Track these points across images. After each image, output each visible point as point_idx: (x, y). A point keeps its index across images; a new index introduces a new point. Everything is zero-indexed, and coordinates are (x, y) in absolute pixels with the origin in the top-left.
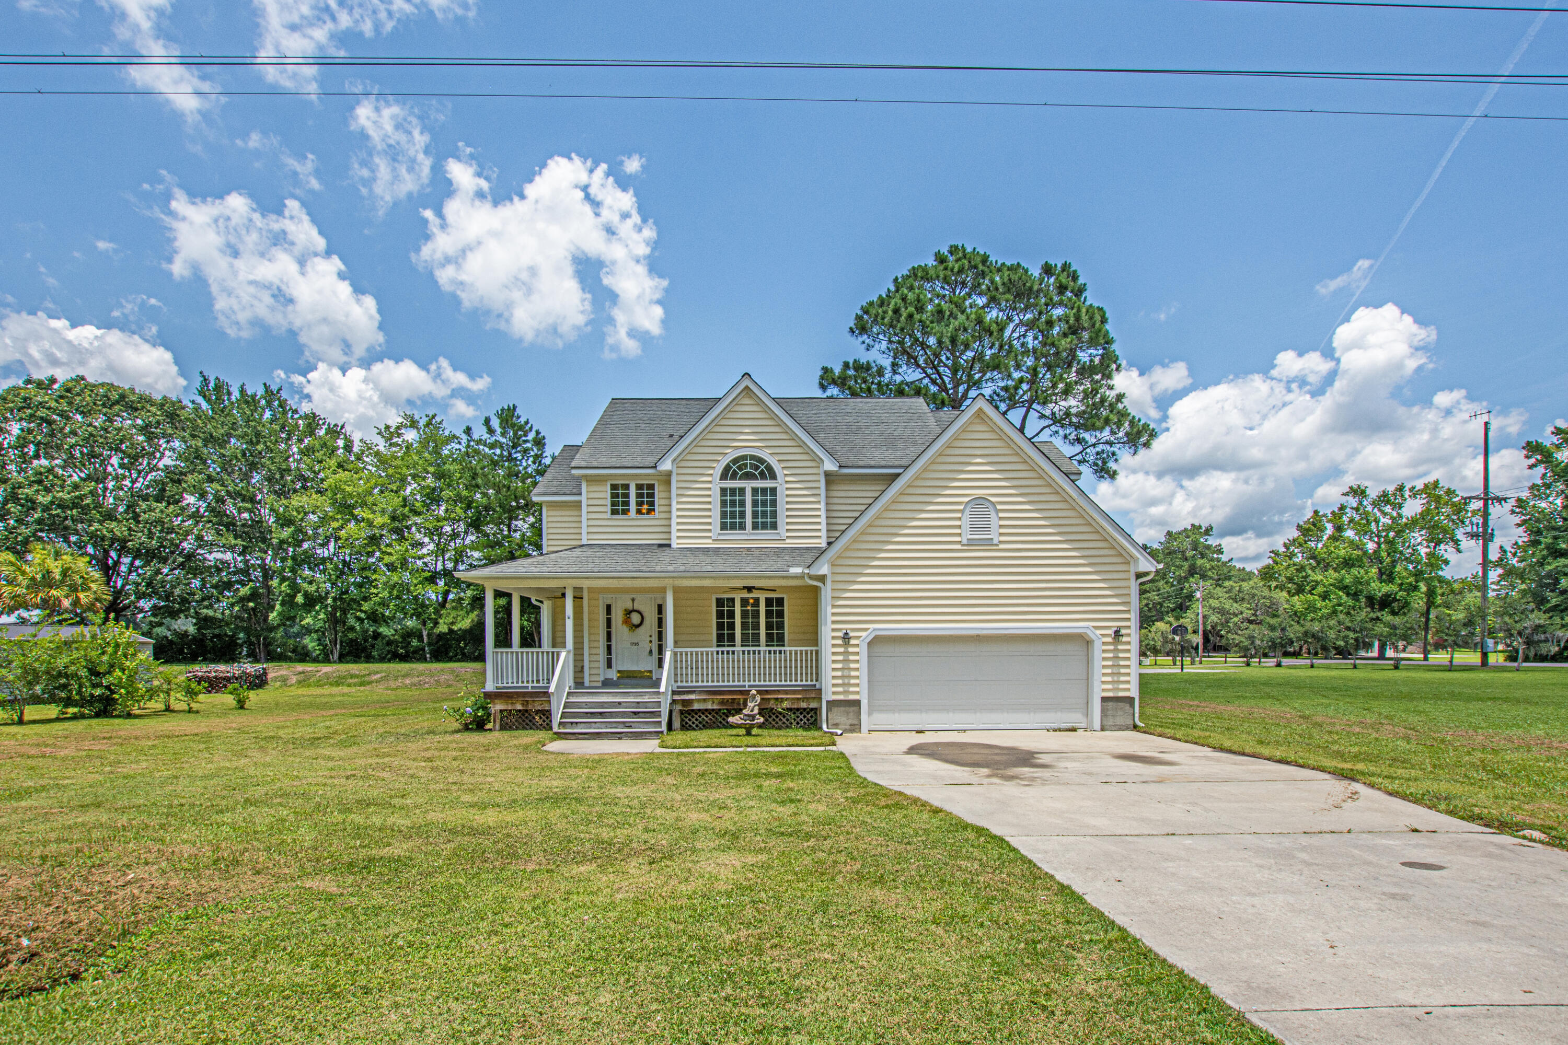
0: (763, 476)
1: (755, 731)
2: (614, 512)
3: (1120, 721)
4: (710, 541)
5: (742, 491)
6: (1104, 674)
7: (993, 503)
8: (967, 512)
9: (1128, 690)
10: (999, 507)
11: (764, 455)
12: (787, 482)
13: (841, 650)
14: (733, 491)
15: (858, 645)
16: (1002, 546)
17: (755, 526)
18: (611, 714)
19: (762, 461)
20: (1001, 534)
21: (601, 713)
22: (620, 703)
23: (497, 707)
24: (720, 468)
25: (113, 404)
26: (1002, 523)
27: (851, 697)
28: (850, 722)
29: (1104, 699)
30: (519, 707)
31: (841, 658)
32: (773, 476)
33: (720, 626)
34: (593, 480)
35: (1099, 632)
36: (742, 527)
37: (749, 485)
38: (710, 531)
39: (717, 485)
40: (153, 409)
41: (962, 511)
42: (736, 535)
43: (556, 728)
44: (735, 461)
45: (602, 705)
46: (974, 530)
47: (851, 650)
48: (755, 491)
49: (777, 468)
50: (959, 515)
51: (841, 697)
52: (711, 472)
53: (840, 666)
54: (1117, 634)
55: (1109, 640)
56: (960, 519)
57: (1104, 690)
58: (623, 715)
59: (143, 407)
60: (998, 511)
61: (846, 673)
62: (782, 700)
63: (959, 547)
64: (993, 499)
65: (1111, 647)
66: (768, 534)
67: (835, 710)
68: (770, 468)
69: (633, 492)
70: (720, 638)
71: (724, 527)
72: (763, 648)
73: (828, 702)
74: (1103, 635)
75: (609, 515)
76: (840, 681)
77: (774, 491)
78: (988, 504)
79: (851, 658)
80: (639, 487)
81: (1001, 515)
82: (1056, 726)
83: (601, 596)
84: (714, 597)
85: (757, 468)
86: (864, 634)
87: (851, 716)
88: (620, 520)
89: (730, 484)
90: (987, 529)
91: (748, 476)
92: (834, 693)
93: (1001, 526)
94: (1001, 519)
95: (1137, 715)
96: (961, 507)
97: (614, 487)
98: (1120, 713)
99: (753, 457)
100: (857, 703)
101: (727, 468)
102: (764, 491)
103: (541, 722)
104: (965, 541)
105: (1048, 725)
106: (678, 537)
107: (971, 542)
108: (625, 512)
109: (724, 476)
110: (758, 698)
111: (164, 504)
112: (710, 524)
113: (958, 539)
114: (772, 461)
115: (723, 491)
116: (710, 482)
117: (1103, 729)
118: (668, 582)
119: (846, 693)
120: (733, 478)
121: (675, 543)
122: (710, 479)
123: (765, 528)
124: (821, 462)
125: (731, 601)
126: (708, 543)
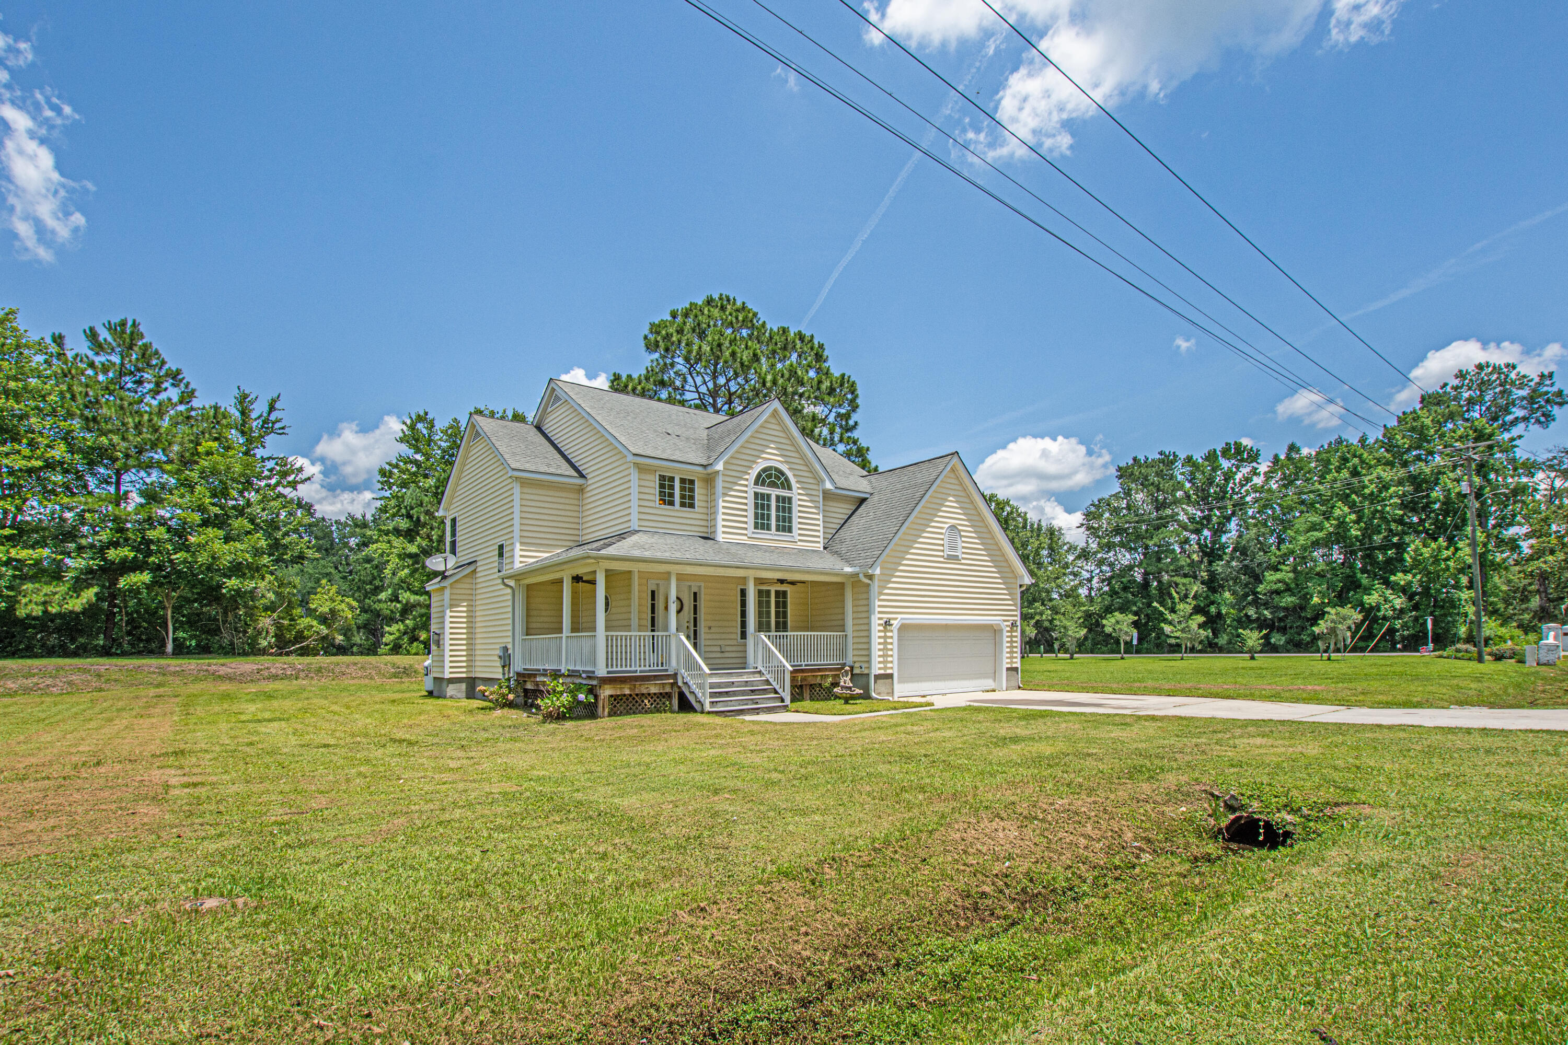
0: (783, 487)
2: (662, 502)
4: (746, 538)
5: (769, 496)
6: (1007, 653)
9: (1016, 662)
10: (962, 533)
11: (784, 468)
12: (799, 494)
14: (763, 495)
17: (777, 529)
19: (783, 474)
23: (606, 692)
24: (753, 474)
26: (964, 545)
27: (888, 671)
28: (887, 691)
29: (1008, 669)
30: (627, 692)
31: (883, 641)
32: (790, 488)
34: (645, 469)
36: (769, 529)
37: (773, 493)
38: (746, 529)
39: (751, 490)
42: (764, 534)
44: (764, 470)
46: (951, 548)
48: (778, 497)
49: (793, 480)
52: (747, 477)
55: (1009, 629)
57: (1007, 663)
60: (961, 536)
62: (827, 677)
64: (959, 529)
65: (1010, 634)
66: (785, 536)
67: (879, 682)
68: (787, 479)
69: (677, 484)
71: (756, 528)
73: (875, 676)
75: (658, 504)
76: (882, 659)
77: (790, 500)
78: (956, 531)
80: (682, 481)
81: (964, 539)
82: (987, 688)
85: (779, 479)
86: (896, 622)
88: (666, 509)
89: (760, 489)
91: (773, 485)
94: (964, 542)
95: (1019, 678)
96: (944, 531)
97: (662, 478)
98: (1012, 678)
99: (777, 469)
100: (890, 676)
101: (759, 475)
102: (784, 498)
103: (648, 705)
106: (723, 532)
108: (672, 503)
109: (756, 483)
112: (746, 523)
114: (790, 474)
115: (756, 494)
116: (747, 486)
117: (1006, 689)
118: (750, 573)
119: (885, 668)
120: (763, 484)
121: (720, 537)
122: (745, 483)
123: (784, 530)
124: (823, 481)
125: (768, 592)
126: (744, 539)
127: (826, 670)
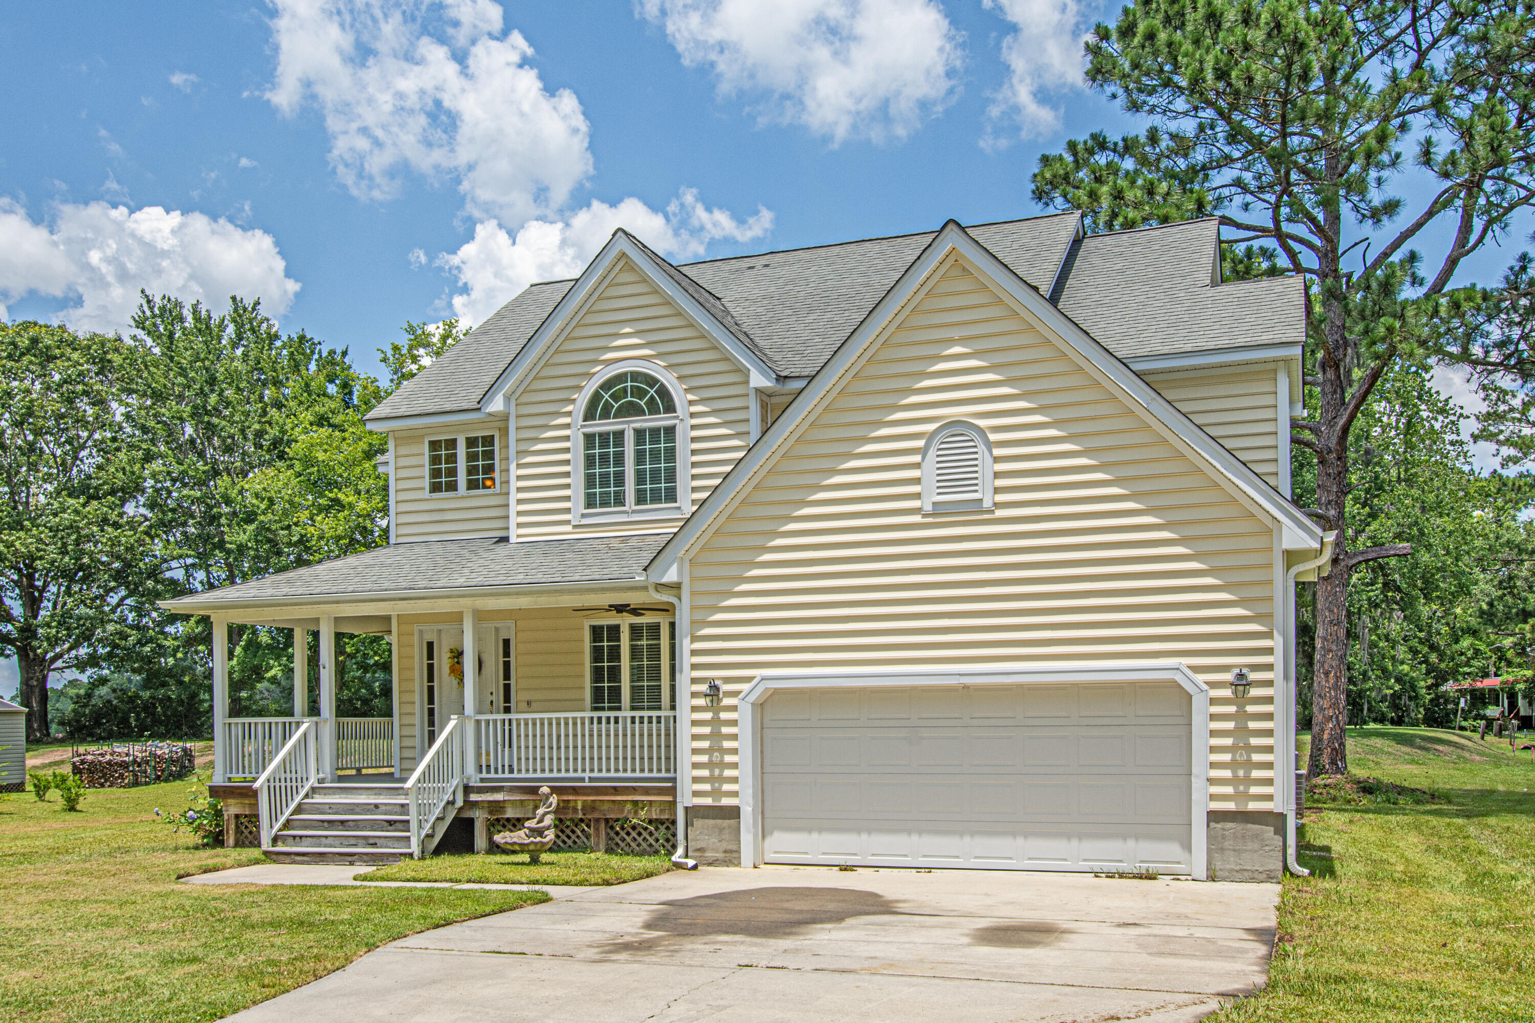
0: (653, 409)
1: (544, 857)
2: (436, 488)
3: (1252, 862)
4: (569, 528)
5: (619, 436)
6: (1213, 765)
7: (981, 431)
8: (932, 453)
9: (1270, 798)
10: (993, 437)
11: (653, 369)
12: (692, 415)
13: (708, 716)
14: (604, 437)
15: (734, 708)
16: (999, 513)
17: (641, 499)
18: (357, 825)
19: (652, 381)
20: (997, 490)
21: (342, 822)
22: (376, 806)
24: (583, 399)
25: (23, 354)
26: (1000, 467)
27: (726, 801)
28: (725, 845)
29: (1214, 817)
31: (707, 730)
32: (670, 407)
33: (597, 675)
34: (408, 438)
35: (1200, 678)
36: (620, 501)
37: (629, 426)
38: (568, 511)
39: (579, 430)
40: (75, 356)
41: (924, 451)
42: (608, 514)
43: (266, 845)
44: (607, 385)
45: (352, 808)
46: (945, 485)
47: (724, 716)
48: (639, 434)
49: (678, 390)
50: (917, 458)
51: (708, 801)
52: (570, 408)
53: (705, 744)
54: (1241, 683)
55: (1227, 693)
56: (917, 466)
57: (1213, 797)
58: (374, 825)
59: (62, 355)
60: (990, 445)
61: (716, 756)
62: (644, 804)
63: (917, 519)
64: (982, 423)
65: (1232, 709)
66: (661, 510)
67: (698, 823)
68: (664, 393)
69: (461, 451)
70: (598, 696)
71: (590, 504)
72: (626, 713)
73: (686, 808)
74: (1213, 685)
75: (426, 494)
76: (705, 773)
77: (670, 431)
78: (974, 435)
79: (725, 730)
80: (471, 442)
81: (997, 452)
82: (1113, 867)
83: (416, 628)
84: (587, 624)
85: (643, 394)
86: (745, 687)
87: (726, 836)
88: (444, 499)
89: (600, 426)
90: (970, 483)
91: (632, 410)
92: (696, 794)
93: (997, 475)
94: (996, 460)
95: (1291, 851)
96: (921, 443)
97: (434, 445)
98: (1250, 845)
99: (635, 376)
100: (734, 813)
101: (596, 398)
102: (655, 432)
104: (928, 508)
105: (1096, 866)
106: (519, 525)
107: (939, 509)
108: (452, 487)
109: (589, 415)
110: (554, 799)
111: (82, 500)
112: (568, 498)
113: (916, 504)
114: (669, 380)
115: (589, 439)
116: (568, 426)
117: (1212, 878)
118: (465, 604)
119: (716, 793)
120: (606, 414)
121: (514, 534)
122: (567, 420)
123: (656, 499)
124: (746, 374)
125: (614, 631)
126: (565, 532)
127: (647, 791)
